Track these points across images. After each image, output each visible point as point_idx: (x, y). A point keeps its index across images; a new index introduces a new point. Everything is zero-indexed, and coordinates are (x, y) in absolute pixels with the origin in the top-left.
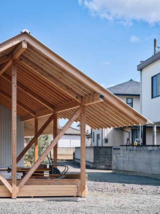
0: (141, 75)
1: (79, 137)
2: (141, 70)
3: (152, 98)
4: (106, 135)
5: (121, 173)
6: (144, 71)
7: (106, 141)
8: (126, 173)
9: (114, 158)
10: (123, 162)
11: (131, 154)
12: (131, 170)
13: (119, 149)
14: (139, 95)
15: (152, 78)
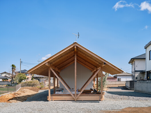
0: (146, 50)
1: (131, 77)
2: (146, 48)
3: (150, 60)
4: (136, 76)
5: (137, 91)
6: (147, 49)
7: (137, 78)
8: (139, 92)
9: (135, 86)
10: (138, 87)
11: (141, 84)
12: (141, 90)
13: (136, 82)
14: (145, 58)
15: (150, 51)
